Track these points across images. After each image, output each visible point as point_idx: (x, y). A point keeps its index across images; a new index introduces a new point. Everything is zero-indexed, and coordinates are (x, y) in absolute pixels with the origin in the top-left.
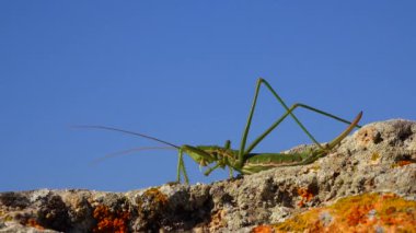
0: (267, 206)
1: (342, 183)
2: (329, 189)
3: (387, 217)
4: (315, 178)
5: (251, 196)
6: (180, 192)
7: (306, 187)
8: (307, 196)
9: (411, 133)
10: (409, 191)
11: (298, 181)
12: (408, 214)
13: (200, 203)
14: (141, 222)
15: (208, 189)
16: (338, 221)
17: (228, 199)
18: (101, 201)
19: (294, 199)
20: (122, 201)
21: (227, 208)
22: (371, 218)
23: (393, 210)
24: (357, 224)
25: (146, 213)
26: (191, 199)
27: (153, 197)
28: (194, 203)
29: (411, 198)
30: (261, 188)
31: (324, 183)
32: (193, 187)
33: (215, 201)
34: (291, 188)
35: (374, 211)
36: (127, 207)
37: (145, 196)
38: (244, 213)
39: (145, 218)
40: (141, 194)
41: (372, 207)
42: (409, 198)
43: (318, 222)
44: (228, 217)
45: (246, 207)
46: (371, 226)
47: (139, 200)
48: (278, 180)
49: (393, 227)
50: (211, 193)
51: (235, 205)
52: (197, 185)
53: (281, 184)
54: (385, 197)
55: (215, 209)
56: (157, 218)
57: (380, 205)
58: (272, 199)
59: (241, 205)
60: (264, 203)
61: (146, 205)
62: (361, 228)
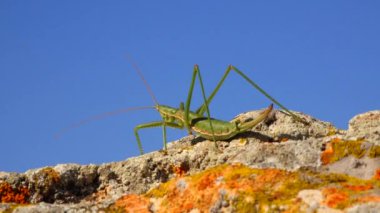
0: (147, 182)
1: (209, 160)
2: (198, 166)
3: (231, 182)
4: (187, 157)
5: (133, 174)
6: (71, 171)
7: (179, 165)
8: (181, 173)
10: (254, 161)
11: (173, 160)
12: (250, 179)
13: (90, 180)
14: (37, 197)
15: (97, 168)
16: (191, 187)
17: (113, 176)
18: (5, 179)
19: (170, 176)
20: (23, 179)
21: (113, 183)
22: (218, 184)
23: (238, 176)
24: (205, 188)
25: (42, 188)
26: (80, 177)
27: (47, 175)
28: (84, 180)
29: (255, 166)
30: (142, 167)
31: (194, 161)
32: (83, 167)
33: (102, 178)
34: (168, 166)
35: (221, 178)
36: (27, 184)
37: (40, 173)
39: (41, 193)
40: (37, 171)
41: (220, 174)
42: (253, 167)
43: (175, 189)
44: (113, 192)
45: (128, 184)
46: (216, 189)
47: (36, 177)
48: (156, 159)
49: (234, 190)
50: (99, 171)
51: (119, 182)
52: (87, 168)
53: (160, 163)
54: (234, 166)
55: (101, 186)
56: (51, 192)
57: (228, 173)
58: (151, 176)
59: (124, 182)
60: (144, 180)
61: (41, 181)
62: (208, 191)
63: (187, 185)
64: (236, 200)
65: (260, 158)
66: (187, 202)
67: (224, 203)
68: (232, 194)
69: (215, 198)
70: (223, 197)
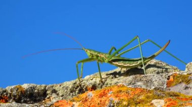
0: (73, 95)
2: (101, 87)
3: (116, 94)
4: (95, 82)
5: (66, 91)
6: (31, 87)
7: (91, 86)
8: (91, 90)
10: (130, 84)
11: (87, 84)
13: (42, 93)
17: (54, 91)
20: (5, 91)
21: (54, 95)
23: (121, 91)
24: (102, 97)
25: (15, 96)
27: (18, 89)
28: (38, 93)
30: (70, 87)
31: (99, 84)
32: (38, 86)
33: (48, 92)
34: (85, 87)
35: (112, 92)
38: (61, 98)
39: (14, 99)
40: (13, 87)
41: (111, 90)
42: (129, 86)
43: (87, 97)
45: (62, 96)
46: (108, 98)
49: (118, 98)
50: (47, 88)
51: (58, 95)
53: (80, 85)
54: (119, 86)
56: (20, 99)
57: (115, 89)
58: (75, 92)
59: (60, 95)
60: (71, 94)
61: (14, 92)
62: (104, 99)
63: (93, 95)
64: (118, 103)
65: (133, 82)
66: (92, 104)
68: (116, 100)
69: (107, 102)
70: (112, 101)
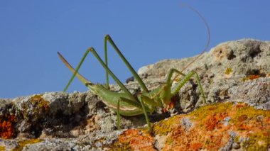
2: (188, 98)
3: (239, 123)
6: (60, 99)
9: (260, 51)
10: (258, 102)
12: (258, 121)
13: (77, 109)
14: (26, 125)
15: (84, 97)
16: (197, 126)
17: (100, 106)
20: (10, 106)
21: (100, 113)
22: (226, 124)
23: (245, 117)
24: (214, 129)
25: (30, 117)
26: (69, 105)
27: (37, 103)
28: (72, 109)
29: (260, 107)
31: (185, 93)
32: (71, 95)
33: (90, 107)
35: (227, 119)
36: (14, 111)
37: (29, 102)
38: (115, 118)
39: (29, 121)
40: (26, 100)
41: (226, 115)
42: (258, 108)
43: (180, 127)
44: (101, 122)
46: (226, 131)
47: (24, 106)
49: (244, 132)
50: (86, 100)
51: (107, 111)
52: (75, 93)
54: (238, 106)
55: (90, 114)
56: (40, 121)
57: (233, 113)
61: (30, 109)
62: (217, 132)
63: (193, 125)
64: (247, 143)
65: (264, 99)
66: (194, 141)
67: (235, 145)
68: (243, 137)
69: (224, 140)
70: (233, 139)
